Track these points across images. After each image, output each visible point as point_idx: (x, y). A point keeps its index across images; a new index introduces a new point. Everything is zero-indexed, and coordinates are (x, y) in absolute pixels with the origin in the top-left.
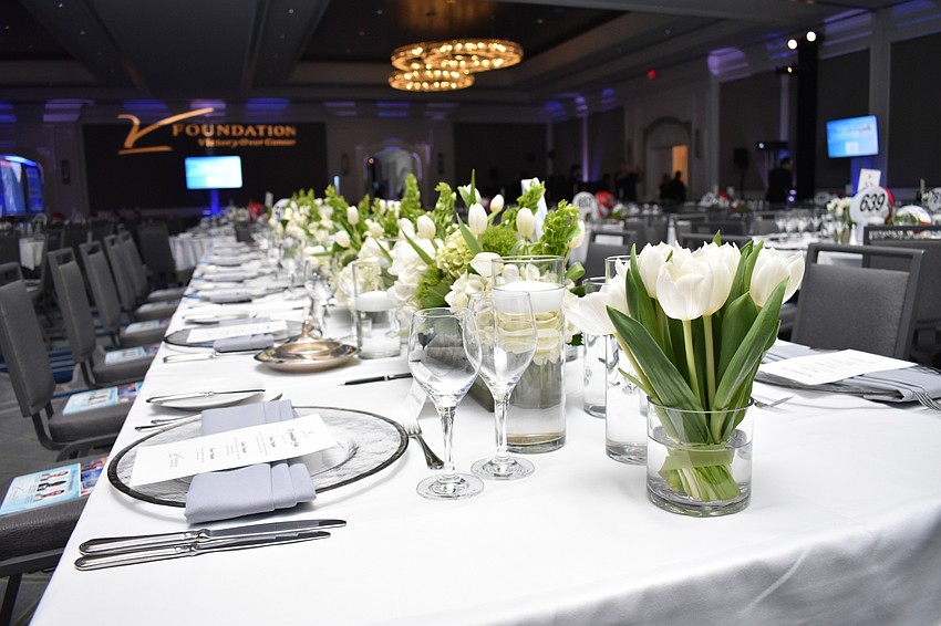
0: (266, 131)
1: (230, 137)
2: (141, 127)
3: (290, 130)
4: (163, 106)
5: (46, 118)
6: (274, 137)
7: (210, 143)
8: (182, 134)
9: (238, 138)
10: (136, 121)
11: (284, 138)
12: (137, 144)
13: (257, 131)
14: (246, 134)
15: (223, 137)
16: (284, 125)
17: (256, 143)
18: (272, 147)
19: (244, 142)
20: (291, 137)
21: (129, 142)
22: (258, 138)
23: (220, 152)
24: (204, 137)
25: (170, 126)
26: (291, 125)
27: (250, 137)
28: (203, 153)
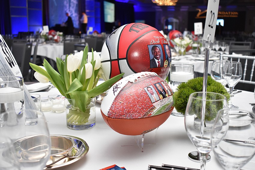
0: (230, 13)
1: (221, 15)
2: (201, 12)
3: (237, 13)
6: (233, 15)
9: (223, 15)
10: (200, 10)
11: (235, 15)
12: (200, 16)
13: (228, 13)
14: (225, 14)
16: (235, 12)
17: (228, 16)
19: (225, 16)
20: (236, 15)
21: (198, 16)
22: (228, 15)
26: (237, 12)
27: (227, 15)
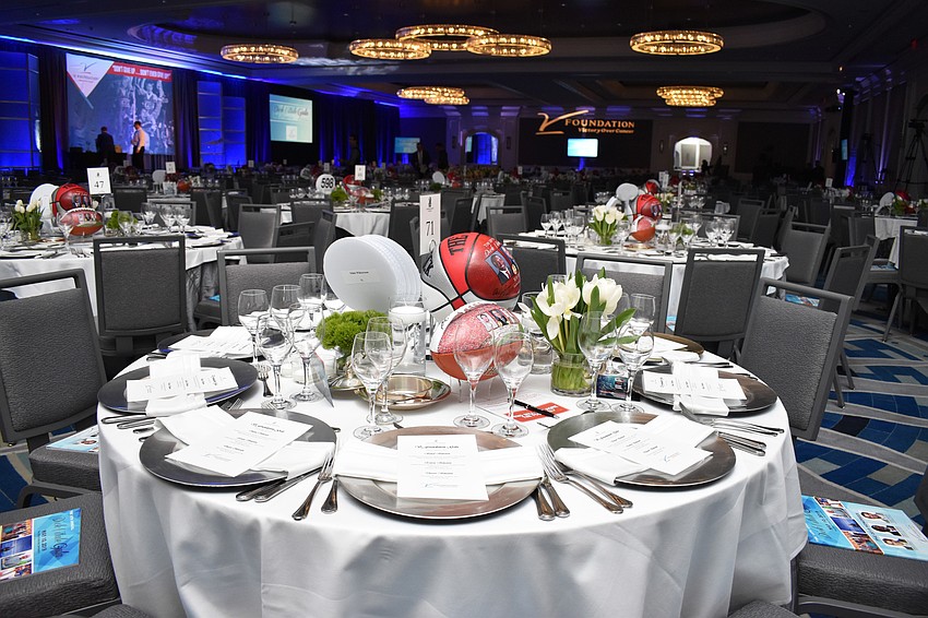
0: (617, 124)
1: (596, 127)
2: (549, 120)
3: (631, 125)
4: (561, 109)
5: (502, 114)
6: (621, 128)
7: (584, 130)
8: (570, 124)
9: (600, 128)
10: (547, 117)
11: (627, 129)
12: (546, 130)
13: (612, 124)
14: (604, 126)
15: (593, 127)
16: (628, 121)
17: (609, 131)
18: (619, 134)
19: (603, 131)
20: (631, 129)
21: (542, 129)
22: (612, 128)
23: (589, 136)
24: (581, 127)
25: (564, 120)
26: (632, 121)
27: (608, 128)
28: (579, 136)
